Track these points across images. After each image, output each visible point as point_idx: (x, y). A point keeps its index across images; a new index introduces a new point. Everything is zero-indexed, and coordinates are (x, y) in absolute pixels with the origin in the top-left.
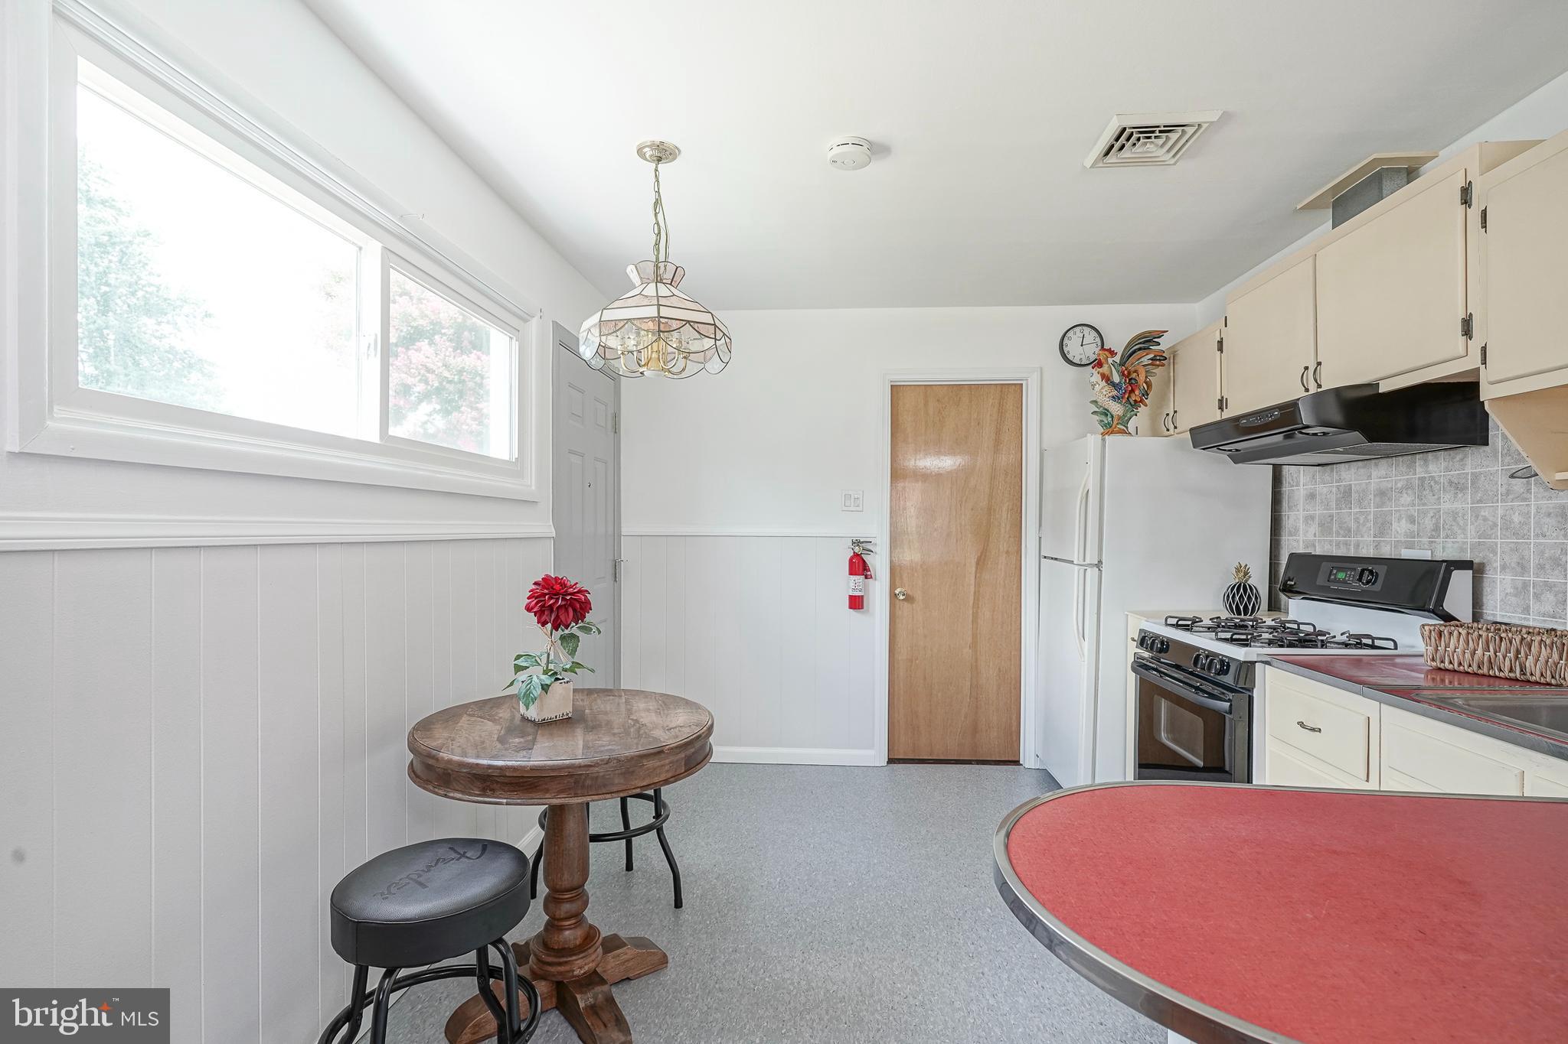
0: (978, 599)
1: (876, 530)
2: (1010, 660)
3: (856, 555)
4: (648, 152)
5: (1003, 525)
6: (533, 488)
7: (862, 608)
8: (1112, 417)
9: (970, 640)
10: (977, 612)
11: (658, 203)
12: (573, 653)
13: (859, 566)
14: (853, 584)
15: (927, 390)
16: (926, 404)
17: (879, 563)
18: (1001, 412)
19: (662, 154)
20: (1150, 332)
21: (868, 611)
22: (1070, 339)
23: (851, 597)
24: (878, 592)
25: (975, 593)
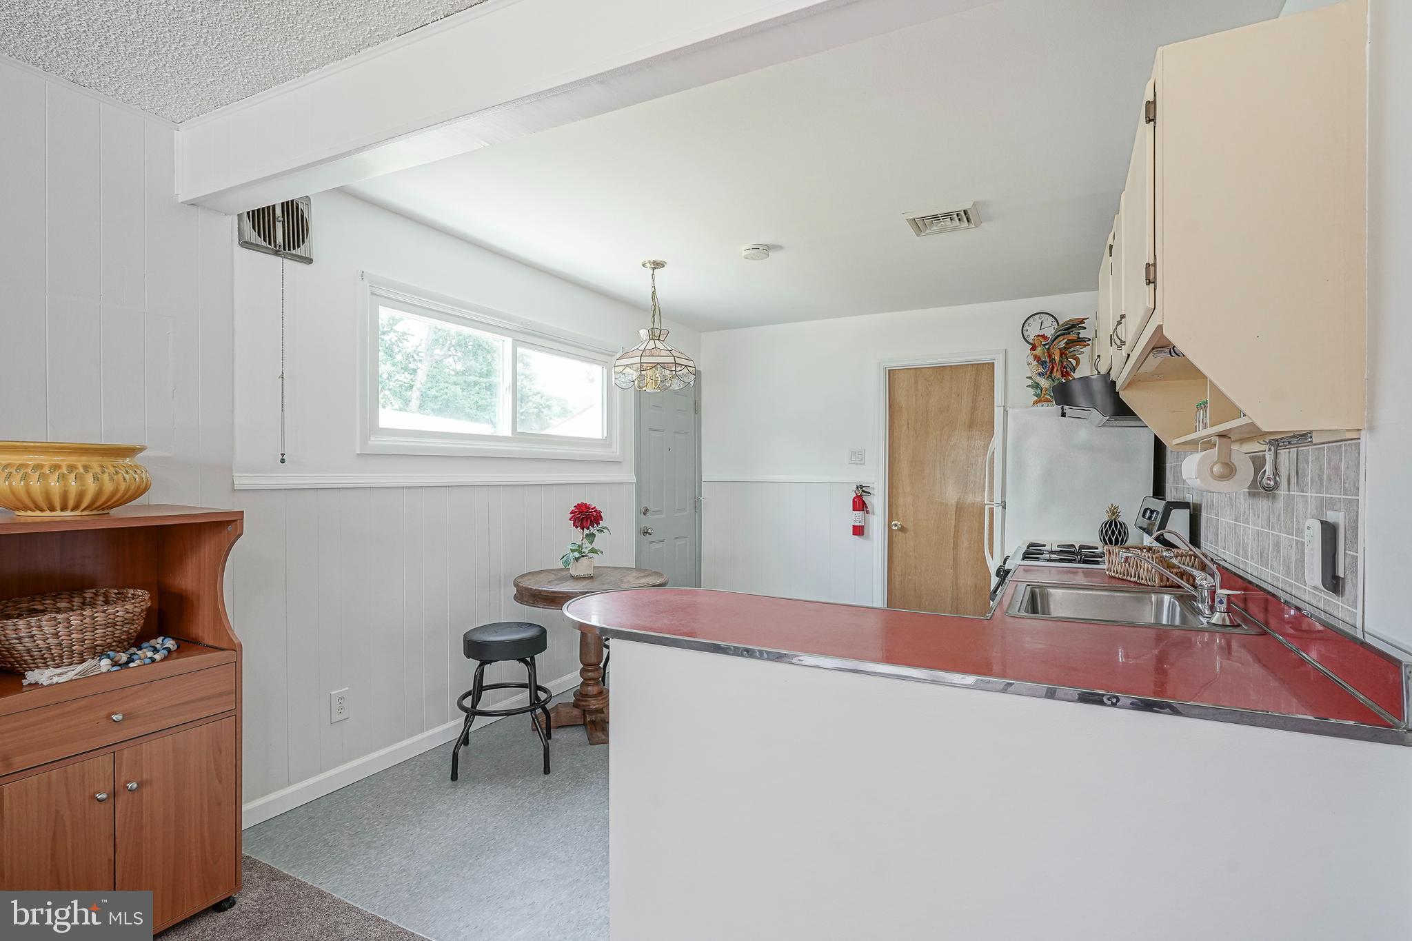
0: (958, 531)
1: (875, 477)
2: (985, 579)
3: (857, 496)
4: (648, 265)
5: (978, 474)
6: (618, 453)
7: (863, 534)
8: (1041, 390)
9: (951, 563)
10: (957, 542)
11: (654, 293)
12: (591, 543)
13: (860, 504)
14: (856, 517)
15: (917, 372)
16: (916, 382)
17: (877, 502)
18: (977, 386)
19: (657, 265)
20: (1072, 320)
21: (868, 538)
22: (1032, 322)
23: (854, 526)
24: (877, 522)
25: (955, 526)
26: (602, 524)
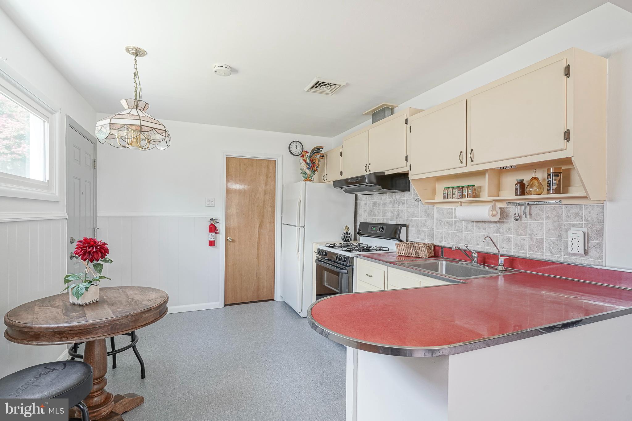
0: (259, 240)
1: (220, 214)
2: (271, 262)
3: (212, 224)
4: (131, 51)
5: (268, 212)
6: (57, 195)
7: (214, 246)
8: (307, 175)
9: (256, 256)
10: (259, 245)
11: (136, 74)
12: (100, 272)
13: (213, 229)
14: (211, 236)
15: (240, 160)
16: (240, 165)
17: (221, 227)
18: (268, 170)
19: (138, 53)
20: (319, 147)
21: (217, 246)
22: (292, 146)
23: (209, 241)
24: (221, 239)
25: (258, 238)
26: (108, 256)
